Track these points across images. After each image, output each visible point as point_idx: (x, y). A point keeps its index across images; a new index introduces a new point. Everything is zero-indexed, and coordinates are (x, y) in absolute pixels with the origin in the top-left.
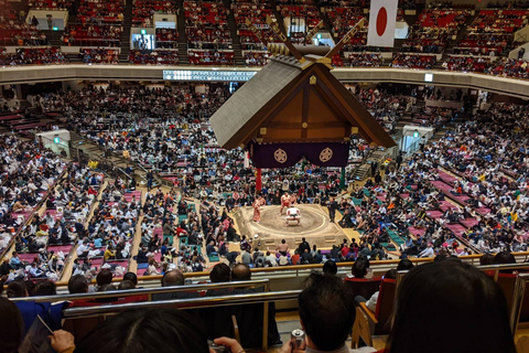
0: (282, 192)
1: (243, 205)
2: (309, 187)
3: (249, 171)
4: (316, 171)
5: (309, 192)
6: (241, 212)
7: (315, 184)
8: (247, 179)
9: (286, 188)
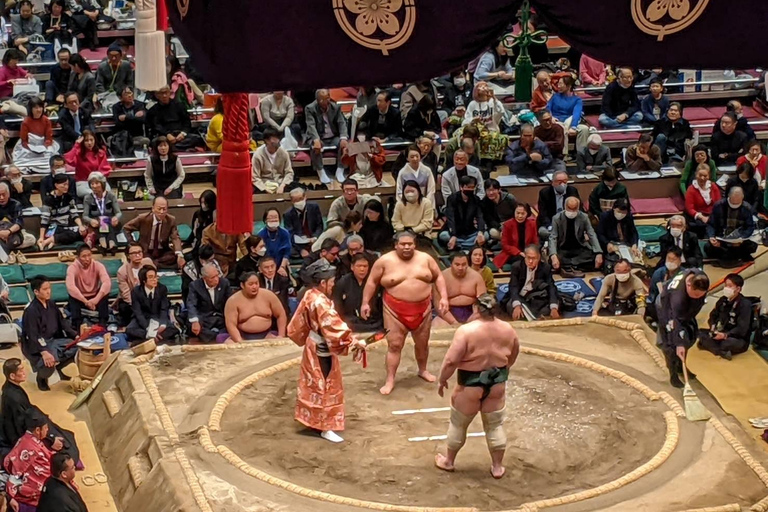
0: (379, 236)
1: (135, 338)
2: (569, 208)
3: (169, 114)
4: (616, 101)
5: (571, 243)
6: (124, 386)
7: (610, 189)
8: (163, 176)
9: (417, 216)
